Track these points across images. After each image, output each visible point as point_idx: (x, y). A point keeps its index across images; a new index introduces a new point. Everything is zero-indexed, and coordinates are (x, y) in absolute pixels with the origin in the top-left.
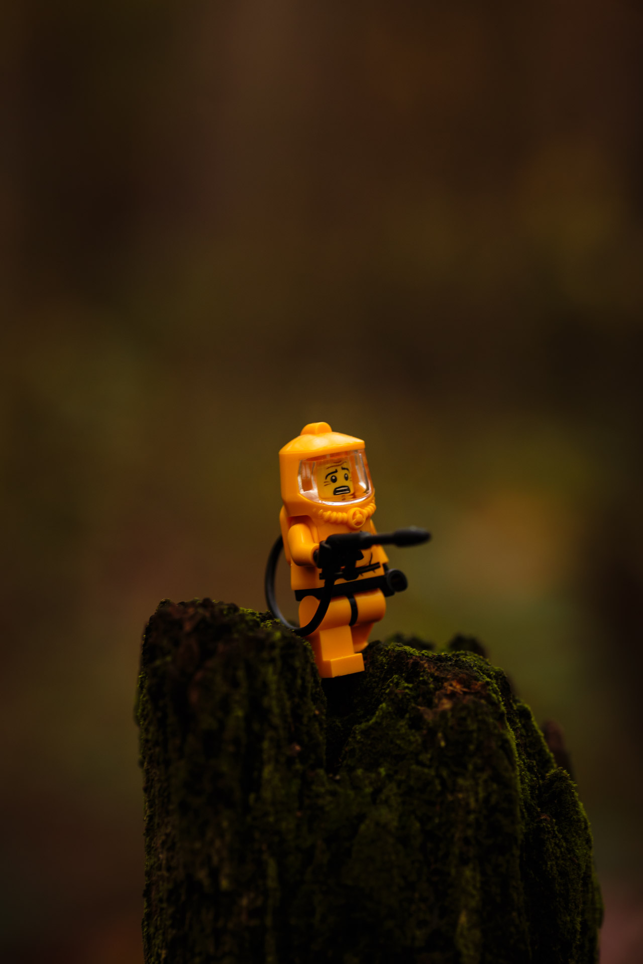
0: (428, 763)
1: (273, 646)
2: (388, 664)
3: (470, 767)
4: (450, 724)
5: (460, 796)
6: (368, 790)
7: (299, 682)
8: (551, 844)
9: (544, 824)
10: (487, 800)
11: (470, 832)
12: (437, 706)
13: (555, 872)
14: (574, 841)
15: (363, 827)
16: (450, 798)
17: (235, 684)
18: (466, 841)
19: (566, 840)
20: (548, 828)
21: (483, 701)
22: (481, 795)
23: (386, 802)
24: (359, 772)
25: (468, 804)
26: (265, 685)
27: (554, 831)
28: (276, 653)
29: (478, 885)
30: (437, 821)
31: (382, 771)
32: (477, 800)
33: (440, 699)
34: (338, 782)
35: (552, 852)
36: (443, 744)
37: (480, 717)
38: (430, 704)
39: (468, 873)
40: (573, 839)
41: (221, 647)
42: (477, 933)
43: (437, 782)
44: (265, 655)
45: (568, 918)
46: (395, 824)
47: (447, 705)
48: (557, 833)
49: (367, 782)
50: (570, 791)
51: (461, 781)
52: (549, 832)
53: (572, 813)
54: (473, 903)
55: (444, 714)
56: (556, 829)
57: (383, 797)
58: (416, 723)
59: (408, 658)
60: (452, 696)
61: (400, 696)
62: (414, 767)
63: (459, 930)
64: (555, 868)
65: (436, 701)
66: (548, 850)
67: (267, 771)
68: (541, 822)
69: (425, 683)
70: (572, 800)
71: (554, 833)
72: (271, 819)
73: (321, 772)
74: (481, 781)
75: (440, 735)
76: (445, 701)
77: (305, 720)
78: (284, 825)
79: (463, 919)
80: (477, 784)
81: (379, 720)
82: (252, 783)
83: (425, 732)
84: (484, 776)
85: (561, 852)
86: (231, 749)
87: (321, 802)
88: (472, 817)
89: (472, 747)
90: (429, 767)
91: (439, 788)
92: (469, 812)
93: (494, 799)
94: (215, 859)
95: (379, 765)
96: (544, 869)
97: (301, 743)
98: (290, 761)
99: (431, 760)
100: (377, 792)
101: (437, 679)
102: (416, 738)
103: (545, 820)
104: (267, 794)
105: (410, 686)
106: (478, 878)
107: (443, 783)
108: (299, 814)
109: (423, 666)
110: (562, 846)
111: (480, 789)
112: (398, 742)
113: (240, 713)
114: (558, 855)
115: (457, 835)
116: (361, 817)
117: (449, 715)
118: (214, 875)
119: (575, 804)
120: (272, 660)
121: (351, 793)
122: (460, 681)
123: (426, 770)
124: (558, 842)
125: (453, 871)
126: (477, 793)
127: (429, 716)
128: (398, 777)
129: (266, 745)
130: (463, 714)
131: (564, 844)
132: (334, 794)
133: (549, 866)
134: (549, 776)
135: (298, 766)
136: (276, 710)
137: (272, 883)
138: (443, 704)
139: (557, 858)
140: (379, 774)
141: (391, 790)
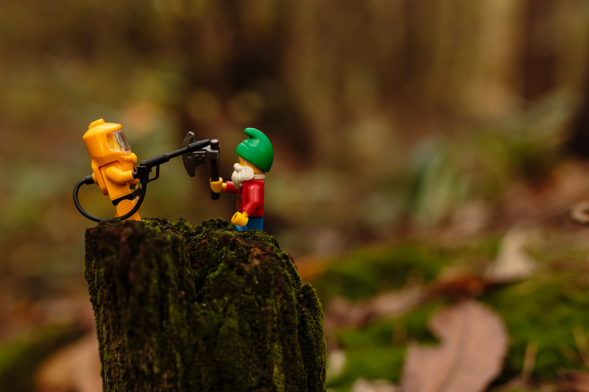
0: (250, 293)
1: (167, 244)
2: (218, 241)
3: (272, 293)
4: (260, 272)
5: (269, 308)
6: (221, 310)
7: (181, 259)
8: (309, 322)
9: (305, 313)
10: (282, 308)
11: (275, 326)
12: (251, 263)
13: (312, 336)
14: (318, 318)
15: (221, 330)
16: (263, 309)
17: (151, 266)
18: (274, 330)
19: (315, 318)
20: (307, 315)
21: (274, 258)
22: (279, 306)
23: (231, 315)
24: (215, 301)
25: (273, 312)
26: (166, 264)
27: (309, 315)
28: (169, 247)
29: (281, 351)
30: (258, 321)
31: (226, 298)
32: (277, 309)
33: (252, 259)
34: (205, 308)
35: (310, 326)
36: (257, 282)
37: (275, 267)
38: (246, 262)
39: (276, 346)
40: (318, 317)
41: (142, 248)
42: (283, 375)
43: (256, 302)
44: (165, 249)
45: (320, 357)
46: (237, 326)
47: (257, 262)
48: (310, 316)
49: (219, 306)
50: (314, 294)
51: (268, 301)
52: (307, 317)
53: (316, 304)
54: (280, 361)
55: (256, 267)
56: (310, 314)
57: (229, 312)
58: (240, 272)
59: (230, 238)
60: (258, 257)
61: (230, 259)
62: (243, 295)
63: (274, 375)
64: (312, 334)
65: (250, 260)
66: (308, 326)
67: (171, 309)
68: (303, 312)
69: (242, 251)
70: (315, 298)
71: (310, 317)
72: (176, 332)
73: (196, 304)
74: (278, 300)
75: (255, 278)
76: (255, 260)
77: (185, 278)
78: (182, 335)
79: (276, 370)
80: (276, 301)
81: (221, 272)
82: (164, 315)
83: (246, 276)
84: (280, 297)
85: (313, 325)
86: (153, 300)
87: (199, 320)
88: (275, 318)
89: (272, 283)
90: (251, 295)
91: (257, 305)
92: (274, 316)
93: (285, 308)
94: (150, 359)
95: (224, 296)
96: (307, 335)
97: (184, 290)
98: (181, 301)
99: (252, 291)
100: (225, 309)
101: (247, 248)
102: (242, 280)
103: (305, 311)
104: (172, 320)
105: (234, 252)
106: (281, 348)
107: (259, 302)
108: (188, 327)
109: (238, 241)
110: (314, 322)
111: (278, 303)
112: (233, 283)
113: (155, 281)
114: (313, 327)
115: (269, 328)
116: (220, 325)
117: (259, 268)
118: (150, 366)
119: (316, 300)
120: (168, 251)
121: (213, 312)
122: (259, 248)
123: (250, 297)
124: (311, 320)
125: (268, 347)
126: (277, 306)
127: (247, 268)
128: (235, 301)
129: (170, 295)
130: (266, 266)
131: (314, 321)
132: (204, 314)
133: (309, 333)
134: (302, 287)
135: (185, 303)
136: (172, 276)
137: (179, 365)
138: (254, 262)
139: (312, 329)
140: (224, 300)
141: (232, 309)
